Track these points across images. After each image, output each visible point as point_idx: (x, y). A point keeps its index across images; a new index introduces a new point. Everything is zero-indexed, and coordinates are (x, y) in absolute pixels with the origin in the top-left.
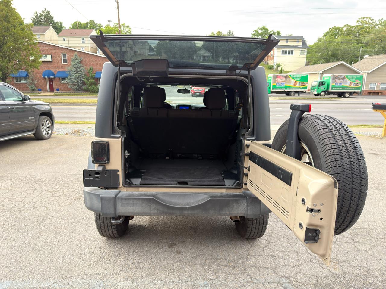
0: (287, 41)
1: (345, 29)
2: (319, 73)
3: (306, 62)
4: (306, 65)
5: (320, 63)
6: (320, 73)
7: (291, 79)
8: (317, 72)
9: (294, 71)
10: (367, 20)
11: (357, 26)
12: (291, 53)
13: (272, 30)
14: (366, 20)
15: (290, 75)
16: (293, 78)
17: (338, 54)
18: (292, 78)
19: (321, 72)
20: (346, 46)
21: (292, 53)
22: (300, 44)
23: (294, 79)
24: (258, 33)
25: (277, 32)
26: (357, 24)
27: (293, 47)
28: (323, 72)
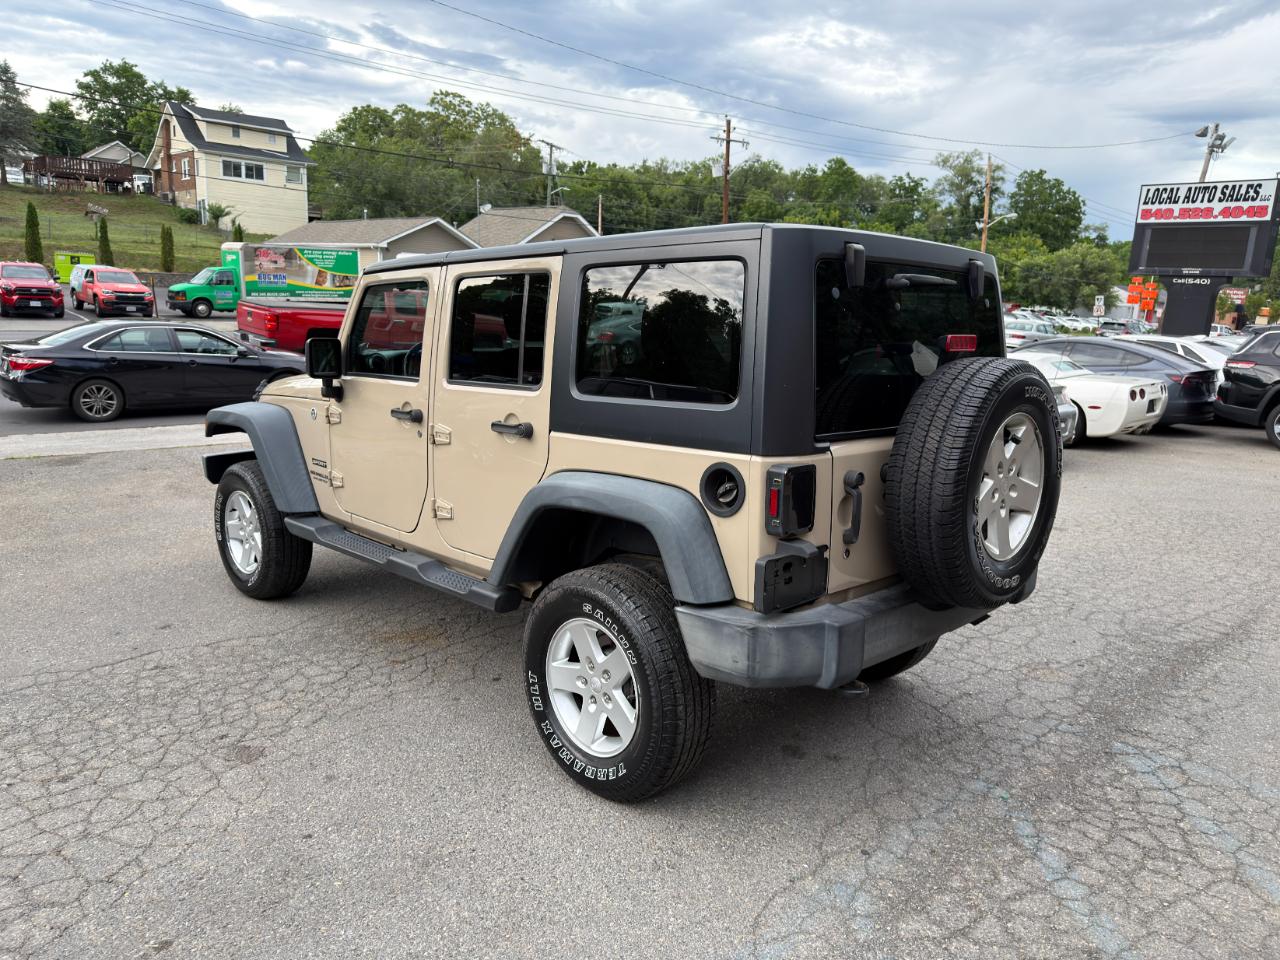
0: (236, 130)
1: (397, 118)
2: (376, 248)
3: (309, 209)
4: (311, 219)
5: (360, 217)
6: (382, 249)
7: (305, 262)
8: (371, 245)
9: (283, 236)
10: (456, 101)
11: (431, 116)
12: (256, 173)
13: (158, 81)
14: (453, 101)
15: (302, 251)
16: (311, 260)
17: (404, 193)
18: (307, 258)
19: (384, 245)
20: (421, 170)
21: (260, 176)
22: (280, 146)
23: (314, 263)
24: (106, 85)
25: (181, 91)
26: (432, 110)
27: (258, 152)
28: (389, 244)
